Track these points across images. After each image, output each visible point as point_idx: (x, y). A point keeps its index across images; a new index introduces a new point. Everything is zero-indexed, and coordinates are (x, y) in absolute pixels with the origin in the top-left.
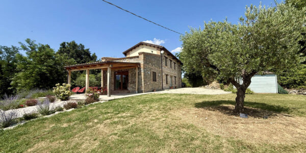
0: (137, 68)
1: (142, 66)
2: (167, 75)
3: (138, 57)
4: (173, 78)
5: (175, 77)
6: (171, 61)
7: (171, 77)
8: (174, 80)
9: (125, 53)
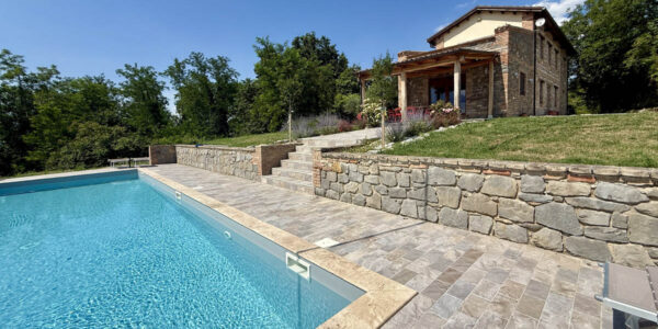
0: (492, 65)
1: (504, 59)
2: (542, 82)
3: (492, 39)
4: (553, 90)
5: (556, 88)
6: (550, 46)
7: (549, 87)
8: (553, 95)
9: (433, 42)
